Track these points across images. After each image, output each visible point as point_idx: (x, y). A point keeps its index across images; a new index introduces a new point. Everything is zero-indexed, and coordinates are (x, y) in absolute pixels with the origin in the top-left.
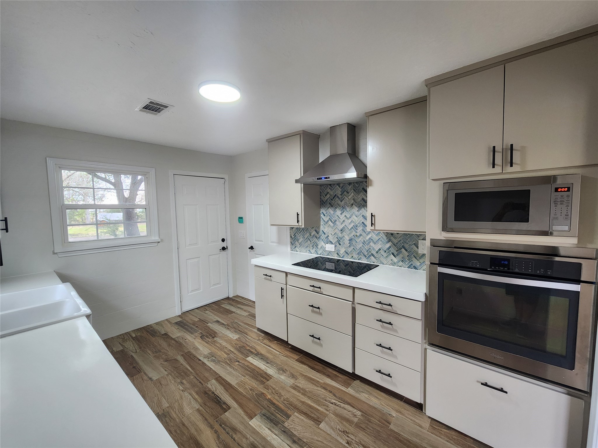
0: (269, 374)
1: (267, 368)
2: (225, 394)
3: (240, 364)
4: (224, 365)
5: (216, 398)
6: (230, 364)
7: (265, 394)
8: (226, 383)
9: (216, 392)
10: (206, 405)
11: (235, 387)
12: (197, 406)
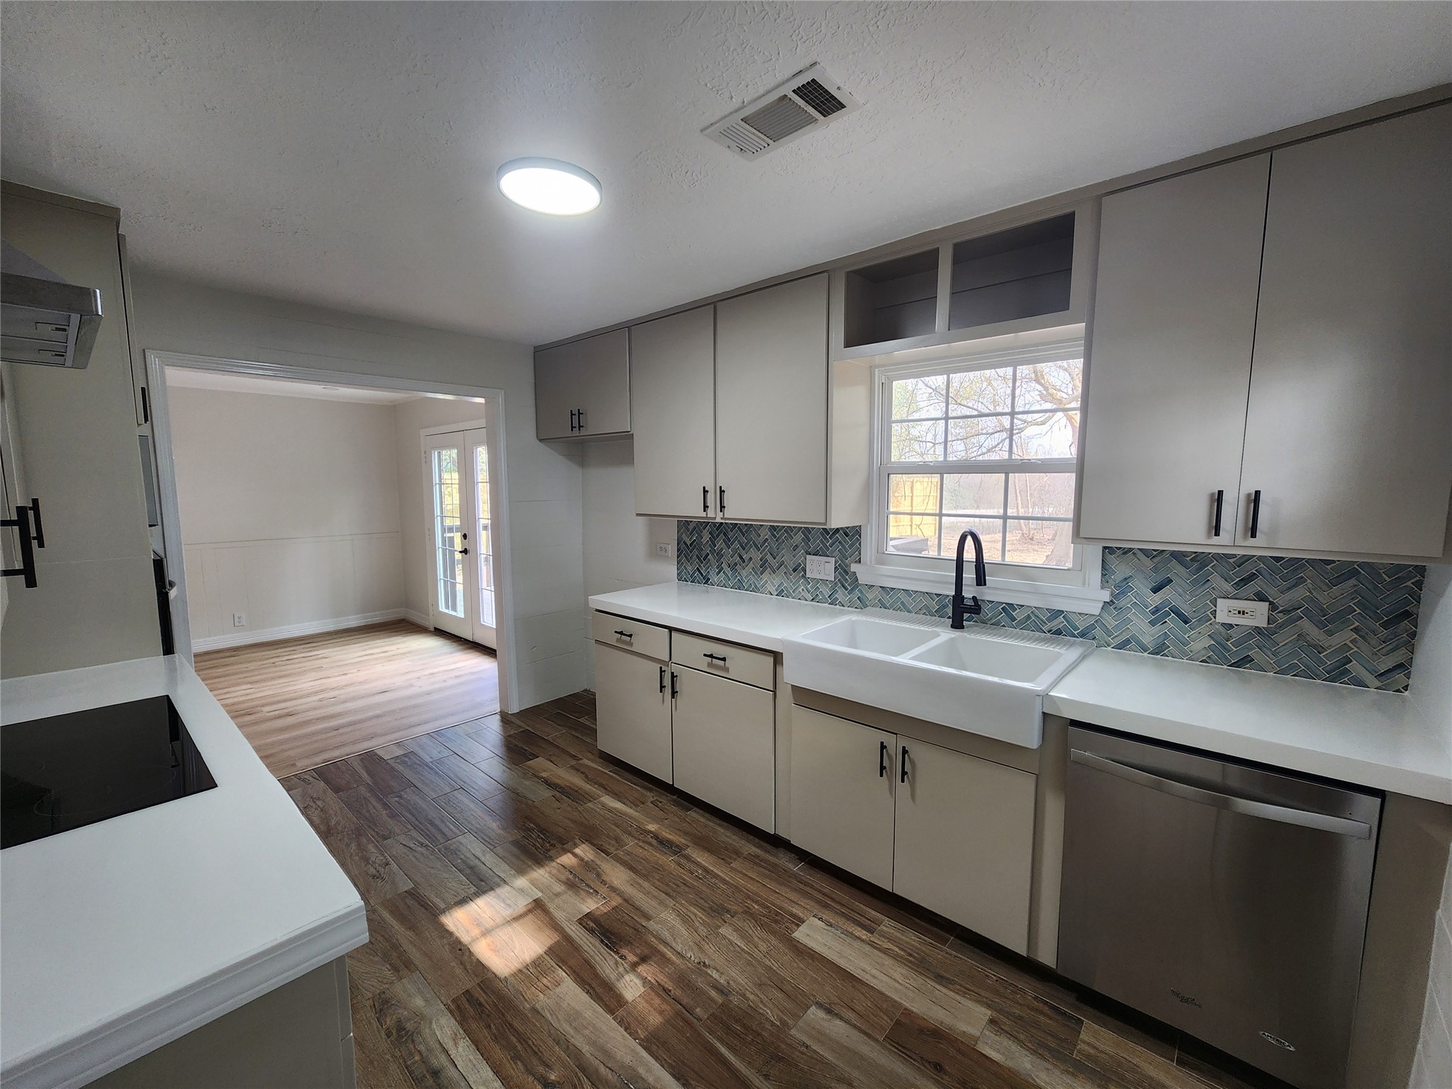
0: (453, 1015)
1: (449, 1045)
2: (592, 953)
3: (541, 1069)
4: (602, 1069)
5: (613, 943)
6: (580, 1074)
7: (491, 950)
8: (590, 985)
9: (616, 959)
10: (635, 929)
11: (566, 973)
12: (652, 925)
